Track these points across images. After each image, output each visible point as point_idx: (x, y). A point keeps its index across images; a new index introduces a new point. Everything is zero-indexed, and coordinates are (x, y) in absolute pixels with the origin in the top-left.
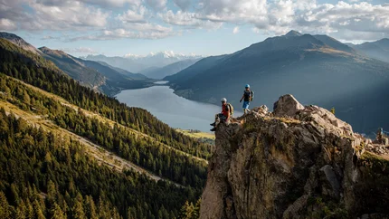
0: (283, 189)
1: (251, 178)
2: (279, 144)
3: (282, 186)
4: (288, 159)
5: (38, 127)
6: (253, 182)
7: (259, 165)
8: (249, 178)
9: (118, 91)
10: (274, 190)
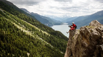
0: (86, 53)
1: (77, 49)
2: (85, 36)
3: (85, 52)
4: (88, 41)
5: (29, 34)
6: (77, 51)
7: (79, 44)
8: (76, 49)
9: (52, 26)
10: (82, 53)
